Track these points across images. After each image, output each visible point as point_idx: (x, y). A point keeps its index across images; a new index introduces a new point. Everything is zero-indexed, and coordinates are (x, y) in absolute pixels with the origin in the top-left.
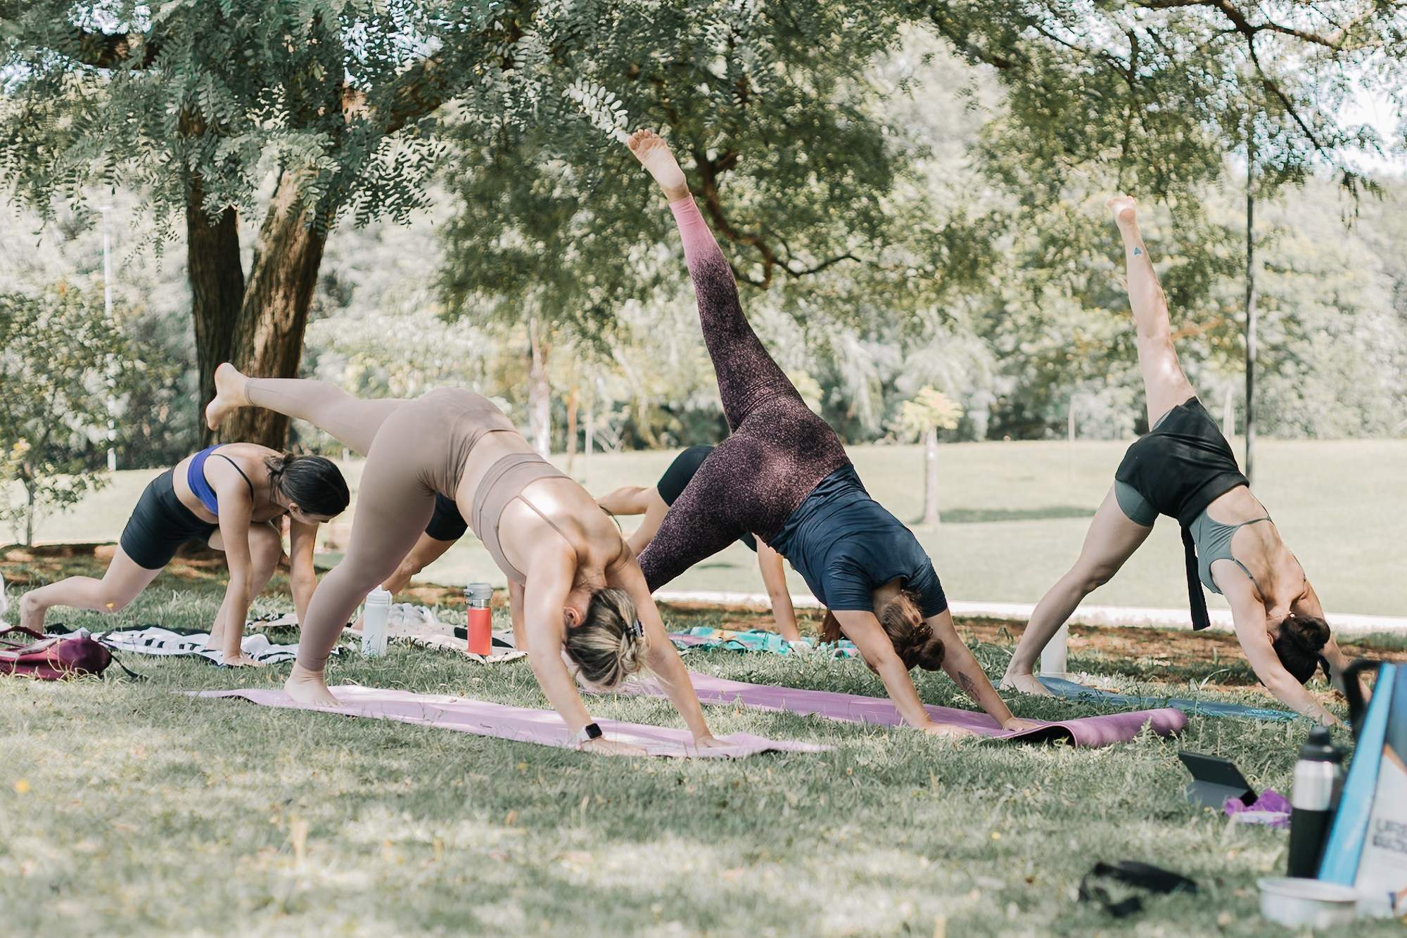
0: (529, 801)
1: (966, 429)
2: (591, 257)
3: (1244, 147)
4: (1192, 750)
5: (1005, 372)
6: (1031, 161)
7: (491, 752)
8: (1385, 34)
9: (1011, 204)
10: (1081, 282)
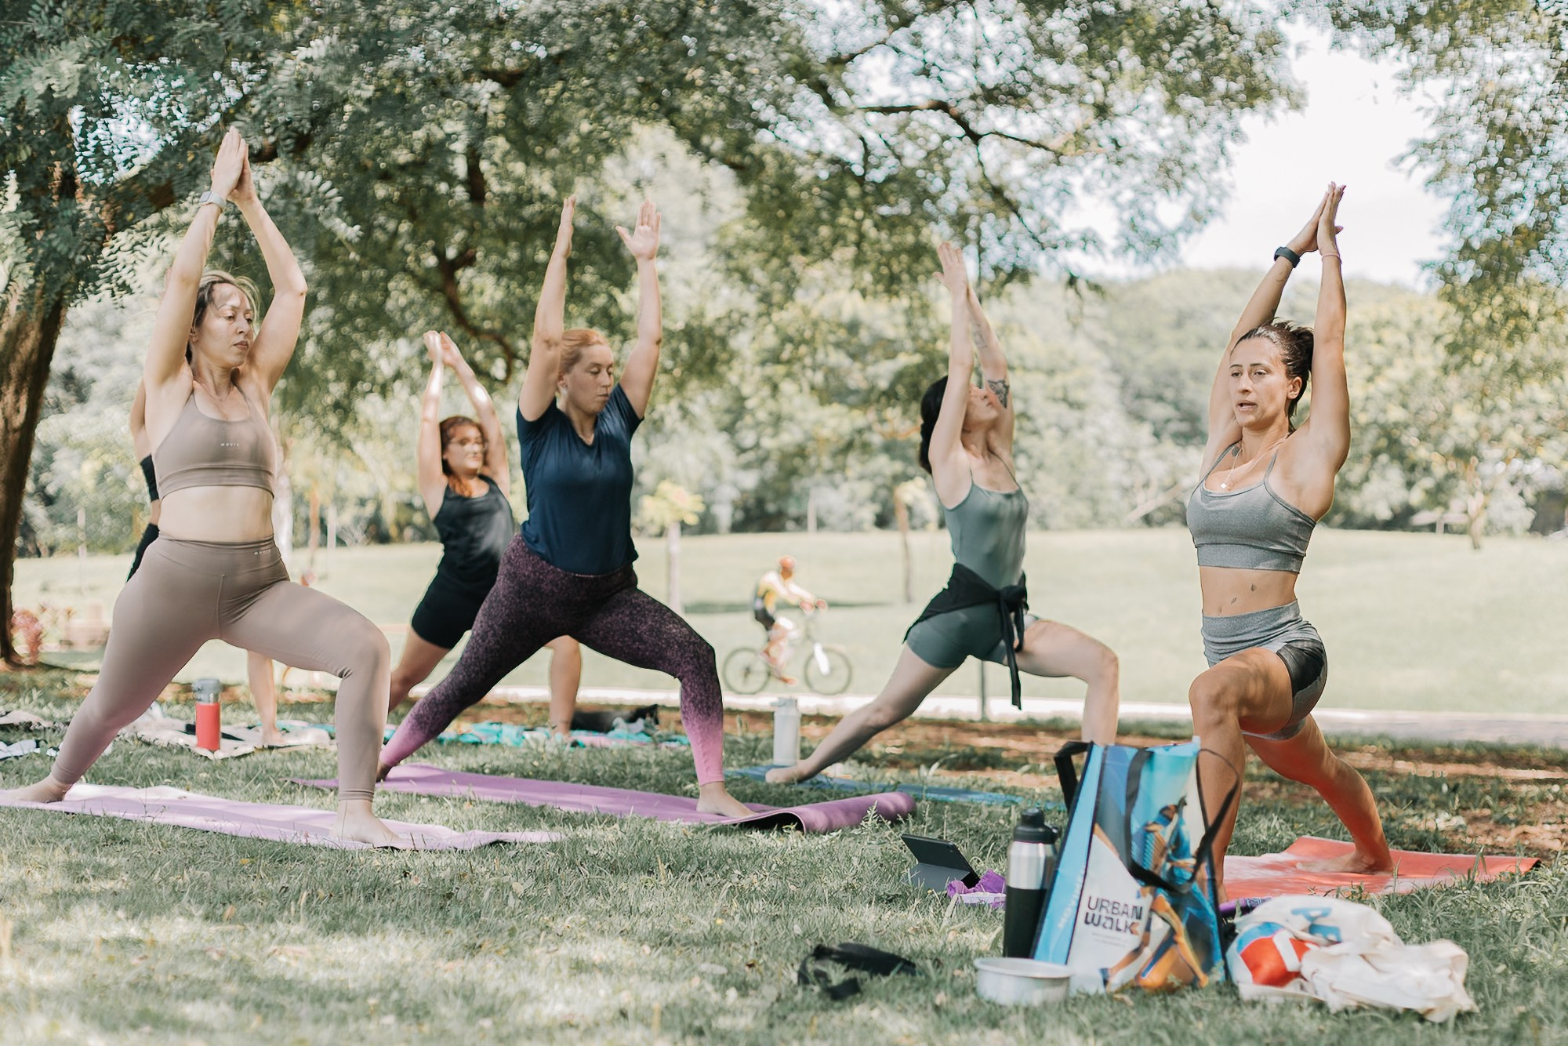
0: (249, 896)
1: (708, 524)
2: (331, 353)
3: (972, 249)
4: (919, 833)
5: (747, 466)
6: (767, 261)
7: (214, 848)
8: (1105, 142)
9: (749, 303)
10: (819, 378)
